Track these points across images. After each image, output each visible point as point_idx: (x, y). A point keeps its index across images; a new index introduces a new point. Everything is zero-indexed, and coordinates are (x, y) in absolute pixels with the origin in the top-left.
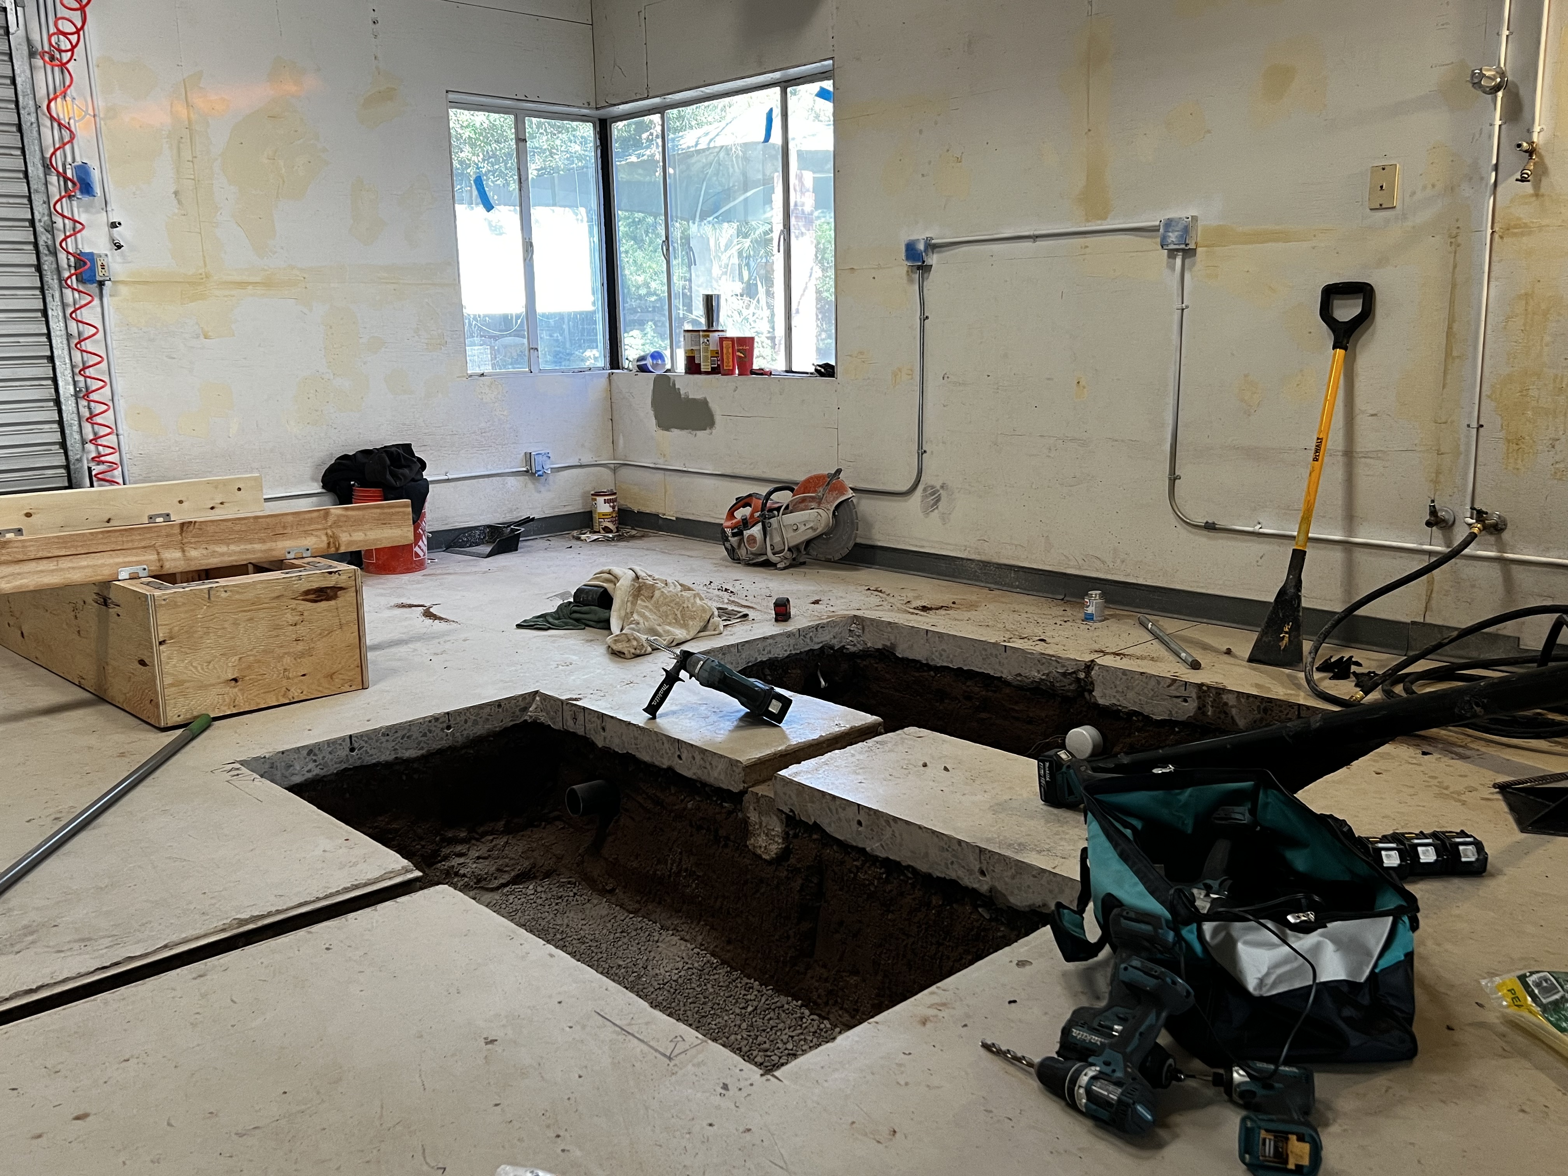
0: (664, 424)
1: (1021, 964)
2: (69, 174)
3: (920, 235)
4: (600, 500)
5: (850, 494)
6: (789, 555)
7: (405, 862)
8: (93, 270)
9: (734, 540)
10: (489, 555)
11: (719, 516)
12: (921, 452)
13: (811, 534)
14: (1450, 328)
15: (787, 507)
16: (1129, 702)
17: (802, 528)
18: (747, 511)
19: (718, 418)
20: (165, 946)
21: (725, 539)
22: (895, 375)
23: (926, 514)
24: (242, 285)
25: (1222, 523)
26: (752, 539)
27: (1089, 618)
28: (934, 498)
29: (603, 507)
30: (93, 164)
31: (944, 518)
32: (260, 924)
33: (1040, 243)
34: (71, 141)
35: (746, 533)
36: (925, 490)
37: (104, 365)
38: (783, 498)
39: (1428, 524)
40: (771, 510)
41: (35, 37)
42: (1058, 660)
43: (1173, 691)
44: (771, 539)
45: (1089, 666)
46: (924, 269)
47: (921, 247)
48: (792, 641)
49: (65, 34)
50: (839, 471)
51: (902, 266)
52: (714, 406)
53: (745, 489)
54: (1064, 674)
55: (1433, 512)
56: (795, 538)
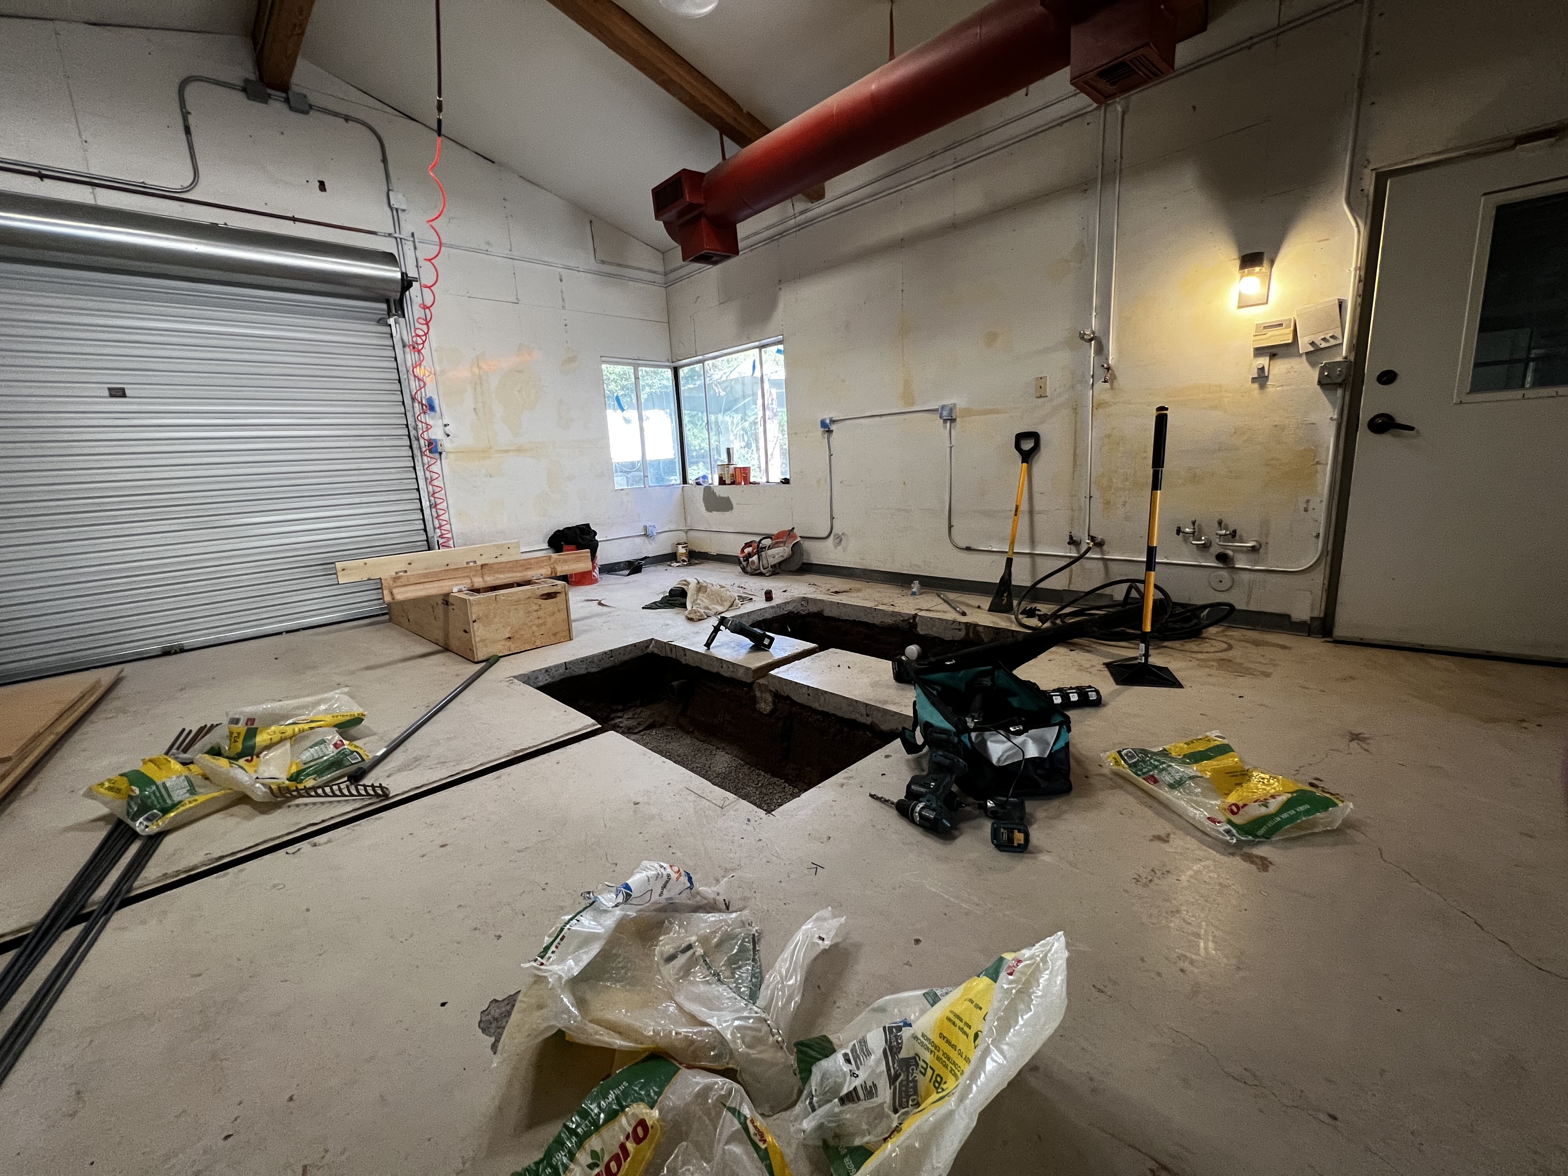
0: (709, 509)
1: (887, 756)
2: (424, 402)
3: (827, 417)
4: (680, 547)
5: (799, 539)
6: (771, 569)
7: (593, 721)
8: (436, 446)
9: (744, 563)
10: (628, 575)
11: (737, 552)
12: (832, 518)
13: (781, 559)
14: (1075, 452)
15: (769, 547)
16: (934, 632)
17: (777, 556)
18: (750, 549)
19: (735, 506)
20: (481, 765)
21: (740, 563)
22: (818, 482)
23: (836, 547)
24: (507, 451)
25: (974, 546)
26: (753, 562)
27: (914, 594)
28: (839, 539)
29: (681, 550)
30: (435, 397)
31: (844, 550)
32: (525, 752)
33: (883, 418)
34: (424, 386)
35: (750, 560)
36: (834, 536)
37: (443, 492)
38: (767, 542)
39: (1069, 543)
40: (762, 548)
41: (405, 338)
42: (899, 614)
43: (954, 626)
44: (762, 562)
45: (915, 616)
46: (830, 432)
47: (828, 421)
48: (773, 610)
49: (420, 336)
50: (793, 529)
51: (819, 431)
52: (732, 500)
53: (749, 539)
54: (903, 621)
55: (1071, 537)
56: (773, 561)
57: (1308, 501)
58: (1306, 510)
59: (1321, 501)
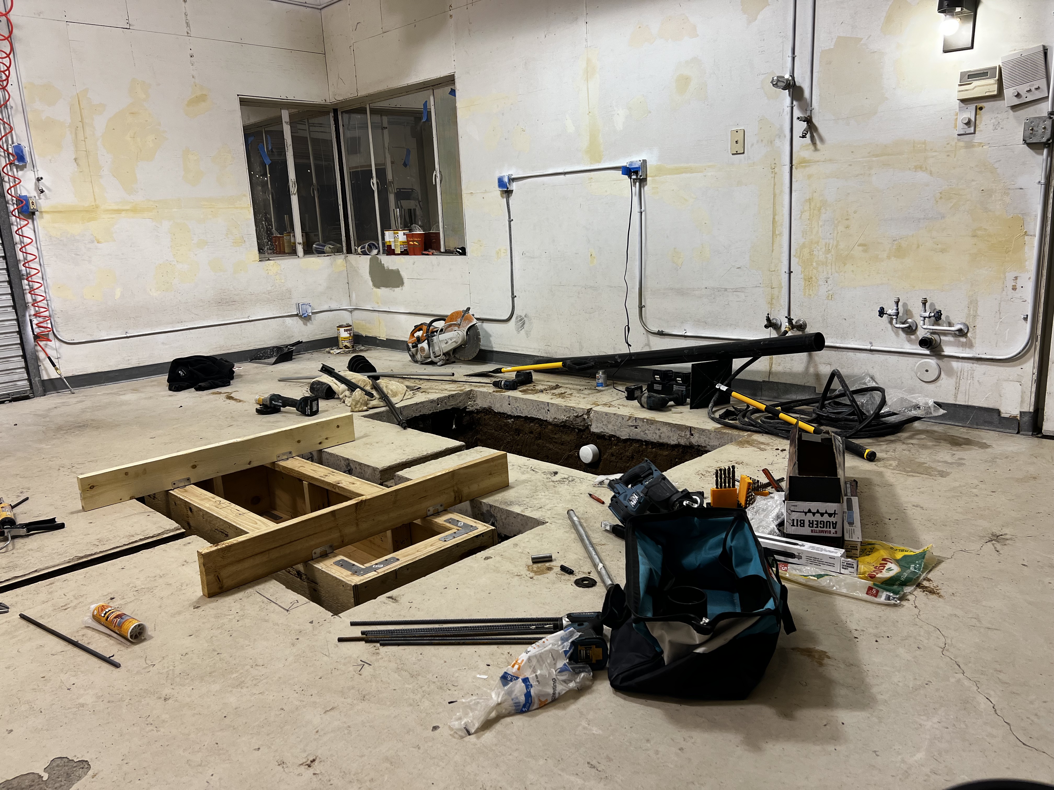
0: (377, 284)
2: (10, 151)
3: (505, 173)
4: (342, 330)
5: (475, 321)
6: (444, 357)
7: (178, 526)
8: (27, 205)
9: (413, 350)
10: (274, 363)
11: (406, 337)
12: (513, 297)
13: (454, 345)
14: (774, 219)
15: (442, 330)
16: (609, 430)
17: (450, 342)
18: (419, 334)
19: (405, 281)
21: (409, 350)
22: (498, 253)
23: (518, 332)
24: (118, 211)
25: (667, 331)
26: (423, 349)
27: (598, 385)
28: (522, 322)
29: (344, 334)
30: (24, 144)
31: (527, 334)
33: (567, 176)
34: (11, 132)
35: (420, 346)
36: (517, 318)
37: (37, 260)
38: (440, 325)
39: (766, 327)
40: (433, 332)
42: (574, 409)
43: (630, 423)
44: (433, 348)
45: (589, 411)
46: (508, 193)
47: (506, 180)
48: (434, 405)
50: (468, 309)
51: (497, 191)
52: (403, 273)
53: (420, 320)
54: (576, 417)
55: (768, 319)
56: (445, 348)
57: (1016, 278)
58: (1014, 288)
59: (1030, 278)
